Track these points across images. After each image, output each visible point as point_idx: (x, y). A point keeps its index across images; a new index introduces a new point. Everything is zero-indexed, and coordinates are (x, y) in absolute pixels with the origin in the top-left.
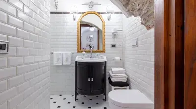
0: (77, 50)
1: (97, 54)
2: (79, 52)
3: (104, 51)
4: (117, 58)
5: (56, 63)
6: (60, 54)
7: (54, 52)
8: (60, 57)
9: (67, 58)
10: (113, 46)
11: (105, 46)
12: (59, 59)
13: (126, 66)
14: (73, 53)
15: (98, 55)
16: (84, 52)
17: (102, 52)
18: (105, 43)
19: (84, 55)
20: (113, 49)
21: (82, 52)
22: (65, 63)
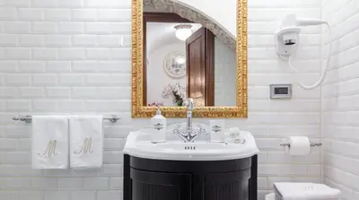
0: (129, 107)
1: (213, 122)
2: (137, 114)
3: (240, 113)
4: (300, 141)
5: (41, 161)
6: (60, 122)
7: (35, 117)
8: (59, 135)
9: (88, 143)
10: (281, 91)
11: (245, 90)
12: (53, 144)
13: (337, 173)
14: (114, 120)
15: (217, 129)
16: (159, 117)
17: (234, 114)
18: (245, 76)
19: (158, 127)
20: (282, 103)
21: (150, 115)
22: (78, 162)
